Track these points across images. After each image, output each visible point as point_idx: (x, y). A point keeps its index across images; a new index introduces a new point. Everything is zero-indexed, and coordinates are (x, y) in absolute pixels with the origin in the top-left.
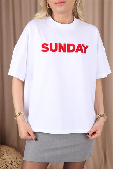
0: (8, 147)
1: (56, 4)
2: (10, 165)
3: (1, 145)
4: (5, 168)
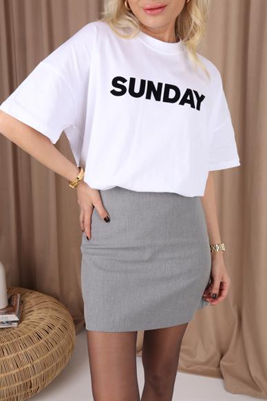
0: (42, 294)
2: (45, 333)
3: (27, 290)
4: (35, 339)
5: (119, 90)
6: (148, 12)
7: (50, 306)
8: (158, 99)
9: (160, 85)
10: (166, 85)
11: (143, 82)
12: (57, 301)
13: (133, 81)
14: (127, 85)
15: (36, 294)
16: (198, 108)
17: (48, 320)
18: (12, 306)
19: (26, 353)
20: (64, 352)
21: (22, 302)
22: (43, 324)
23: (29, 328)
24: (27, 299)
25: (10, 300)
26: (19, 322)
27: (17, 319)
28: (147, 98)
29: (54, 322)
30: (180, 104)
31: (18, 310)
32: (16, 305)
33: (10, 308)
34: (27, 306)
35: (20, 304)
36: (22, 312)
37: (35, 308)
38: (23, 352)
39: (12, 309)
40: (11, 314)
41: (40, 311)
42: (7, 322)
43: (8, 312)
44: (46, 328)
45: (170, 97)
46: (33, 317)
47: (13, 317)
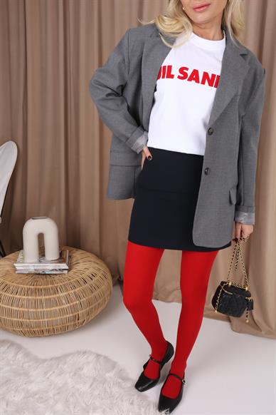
0: (85, 252)
2: (89, 279)
3: (73, 248)
4: (82, 283)
7: (92, 260)
17: (91, 270)
18: (63, 258)
19: (75, 293)
20: (104, 295)
21: (70, 257)
22: (88, 273)
23: (77, 274)
24: (74, 255)
25: (61, 254)
26: (69, 270)
27: (67, 268)
31: (67, 261)
32: (66, 258)
33: (61, 259)
34: (74, 260)
36: (71, 263)
37: (80, 261)
38: (72, 292)
39: (63, 260)
40: (62, 263)
41: (85, 263)
42: (60, 270)
43: (60, 262)
44: (91, 276)
46: (80, 267)
47: (64, 266)
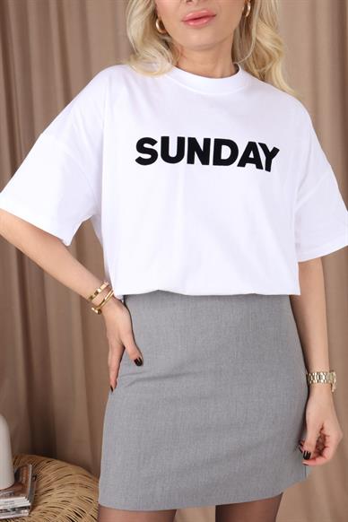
1: (187, 21)
3: (43, 458)
5: (147, 156)
6: (191, 23)
7: (78, 481)
8: (205, 161)
9: (207, 141)
10: (216, 140)
11: (181, 141)
12: (86, 473)
13: (165, 141)
14: (158, 147)
15: (56, 464)
16: (268, 169)
17: (75, 504)
18: (21, 484)
21: (35, 477)
22: (67, 510)
23: (46, 516)
24: (43, 472)
25: (17, 476)
26: (31, 508)
27: (28, 503)
28: (188, 162)
29: (84, 506)
30: (239, 165)
31: (29, 489)
32: (27, 481)
33: (17, 487)
34: (43, 483)
35: (33, 481)
36: (36, 492)
37: (54, 486)
39: (19, 488)
40: (18, 496)
41: (62, 490)
42: (14, 509)
43: (15, 493)
44: (73, 516)
45: (223, 158)
46: (52, 499)
47: (22, 501)
